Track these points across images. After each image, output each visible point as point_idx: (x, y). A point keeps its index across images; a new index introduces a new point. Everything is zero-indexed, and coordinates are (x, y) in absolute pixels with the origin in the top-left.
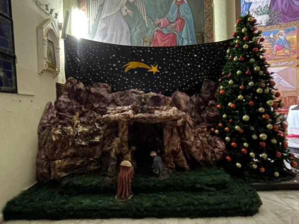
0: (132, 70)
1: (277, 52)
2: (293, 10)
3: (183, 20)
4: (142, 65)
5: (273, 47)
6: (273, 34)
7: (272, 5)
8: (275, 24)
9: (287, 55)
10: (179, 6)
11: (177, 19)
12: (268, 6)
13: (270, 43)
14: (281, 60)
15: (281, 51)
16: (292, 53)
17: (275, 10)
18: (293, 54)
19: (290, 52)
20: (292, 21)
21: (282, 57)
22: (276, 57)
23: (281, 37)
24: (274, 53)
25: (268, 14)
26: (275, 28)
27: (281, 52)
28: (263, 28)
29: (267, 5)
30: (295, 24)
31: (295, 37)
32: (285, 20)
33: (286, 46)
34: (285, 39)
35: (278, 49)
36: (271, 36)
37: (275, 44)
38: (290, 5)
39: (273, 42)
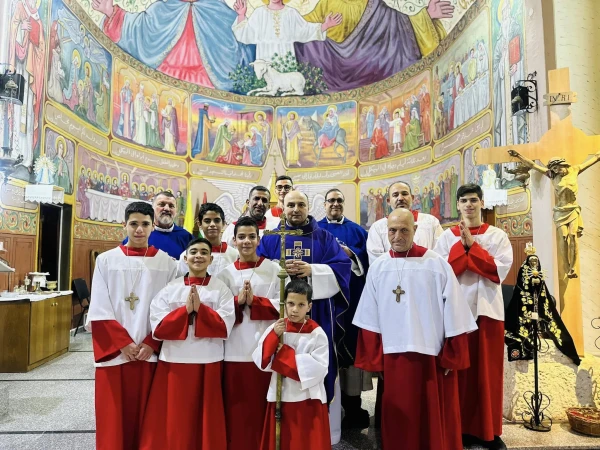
1: (324, 151)
2: (342, 66)
5: (316, 140)
6: (318, 115)
7: (299, 53)
8: (321, 92)
9: (340, 158)
12: (294, 54)
13: (311, 132)
14: (330, 168)
15: (331, 149)
16: (348, 154)
17: (310, 64)
18: (350, 156)
19: (345, 152)
20: (348, 89)
21: (332, 162)
22: (322, 161)
23: (331, 121)
24: (318, 152)
25: (299, 71)
26: (320, 101)
27: (329, 152)
28: (300, 100)
29: (290, 53)
30: (354, 96)
31: (354, 121)
32: (335, 86)
33: (339, 139)
34: (338, 126)
35: (325, 144)
36: (314, 117)
37: (321, 133)
38: (333, 55)
39: (316, 130)
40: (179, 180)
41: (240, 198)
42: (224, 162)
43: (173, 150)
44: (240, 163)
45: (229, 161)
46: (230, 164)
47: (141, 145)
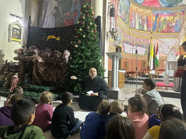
0: (50, 40)
3: (77, 11)
4: (53, 37)
10: (75, 4)
11: (74, 12)
40: (149, 40)
41: (170, 45)
42: (164, 32)
43: (147, 30)
44: (170, 32)
45: (166, 32)
46: (166, 33)
47: (137, 29)
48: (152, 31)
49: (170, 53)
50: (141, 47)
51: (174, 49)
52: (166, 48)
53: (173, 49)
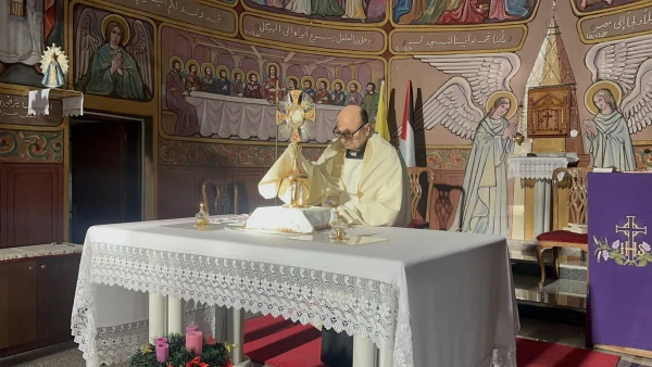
40: (373, 64)
41: (483, 85)
42: (455, 22)
43: (360, 15)
44: (485, 18)
45: (463, 19)
46: (465, 23)
47: (302, 15)
48: (389, 16)
49: (482, 130)
50: (330, 102)
51: (500, 109)
52: (460, 101)
53: (496, 105)
